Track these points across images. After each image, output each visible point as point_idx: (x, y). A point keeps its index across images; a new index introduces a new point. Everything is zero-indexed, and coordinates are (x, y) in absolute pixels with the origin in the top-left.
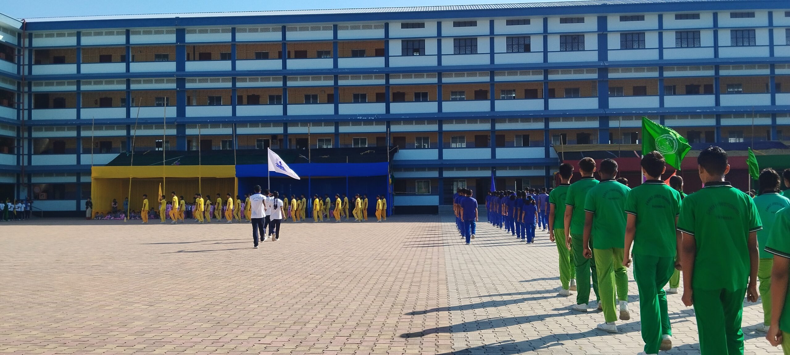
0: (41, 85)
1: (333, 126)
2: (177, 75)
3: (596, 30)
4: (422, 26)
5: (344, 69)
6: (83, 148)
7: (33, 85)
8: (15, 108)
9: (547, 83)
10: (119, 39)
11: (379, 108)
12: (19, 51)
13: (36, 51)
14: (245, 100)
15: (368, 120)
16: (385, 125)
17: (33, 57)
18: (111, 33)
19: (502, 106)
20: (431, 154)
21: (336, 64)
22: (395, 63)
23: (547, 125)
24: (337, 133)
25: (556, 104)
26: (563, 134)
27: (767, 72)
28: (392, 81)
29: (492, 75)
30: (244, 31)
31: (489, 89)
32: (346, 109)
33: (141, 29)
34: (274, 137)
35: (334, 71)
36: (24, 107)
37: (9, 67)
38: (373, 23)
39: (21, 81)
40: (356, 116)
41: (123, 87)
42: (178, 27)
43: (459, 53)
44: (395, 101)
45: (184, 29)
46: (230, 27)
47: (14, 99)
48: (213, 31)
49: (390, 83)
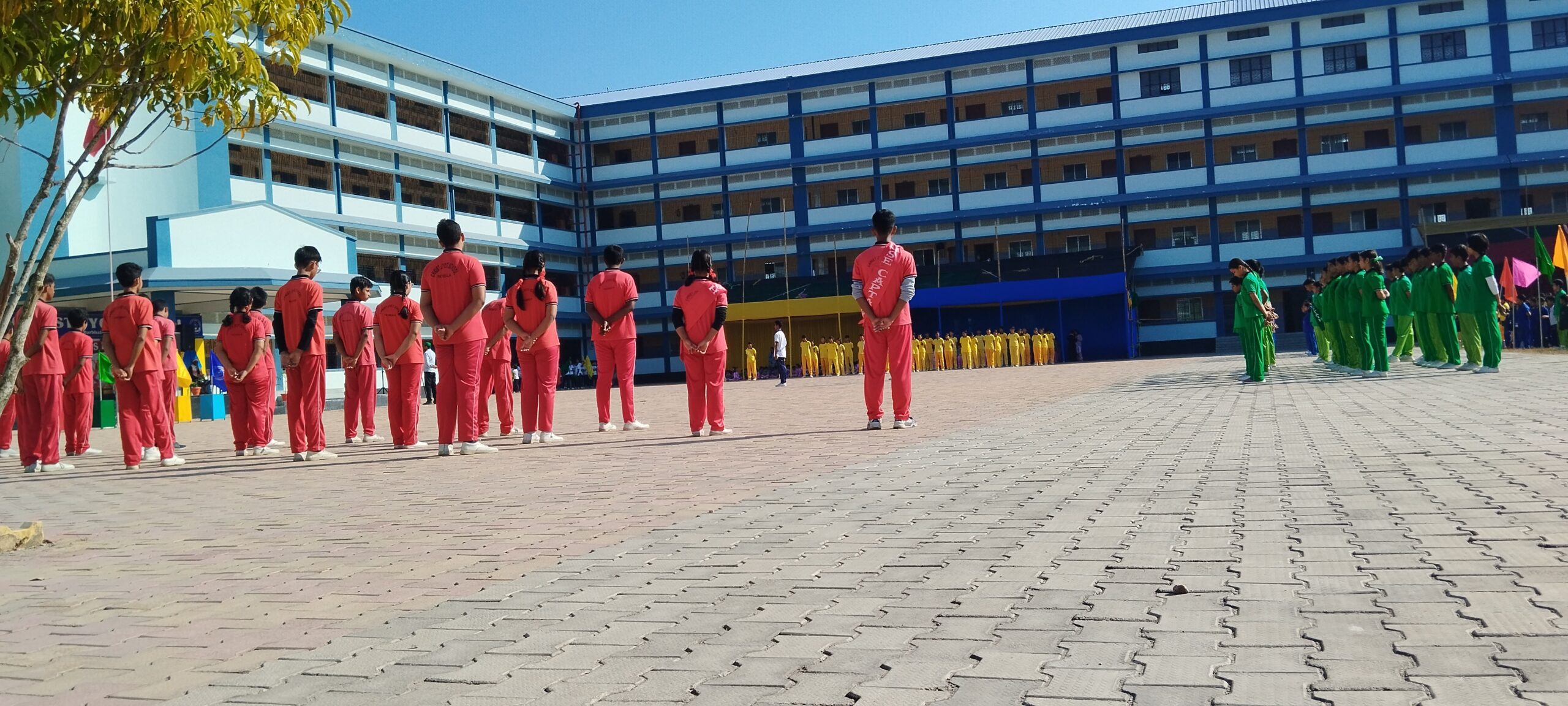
0: (605, 195)
1: (1033, 221)
2: (793, 164)
3: (1486, 20)
4: (1173, 45)
5: (1047, 129)
6: (668, 282)
7: (594, 195)
8: (574, 231)
9: (1401, 118)
11: (1107, 187)
12: (573, 148)
13: (595, 145)
14: (892, 191)
15: (1089, 206)
16: (1117, 212)
17: (592, 155)
19: (1322, 164)
20: (1199, 255)
21: (1032, 121)
22: (1128, 110)
23: (1402, 191)
24: (1040, 232)
25: (1418, 154)
26: (1438, 204)
28: (1127, 141)
29: (1301, 114)
30: (888, 85)
31: (1297, 137)
32: (1052, 192)
33: (739, 100)
34: (940, 245)
35: (1031, 134)
36: (585, 229)
37: (563, 173)
38: (1090, 50)
39: (579, 192)
40: (1069, 201)
41: (718, 188)
42: (790, 92)
43: (1241, 84)
44: (1134, 172)
45: (800, 93)
46: (866, 83)
47: (572, 217)
48: (841, 92)
49: (1124, 144)
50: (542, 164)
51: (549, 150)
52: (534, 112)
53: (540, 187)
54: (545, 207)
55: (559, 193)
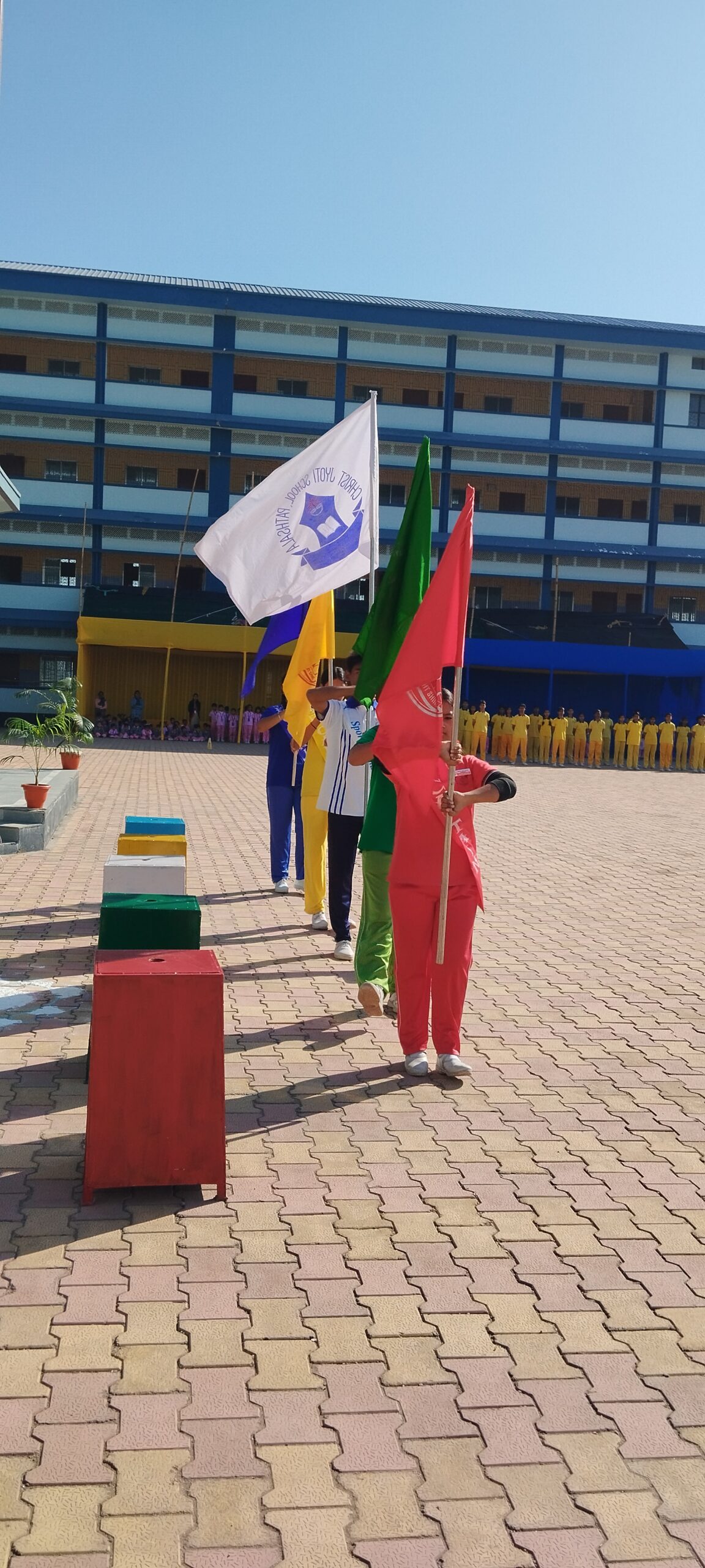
1: (539, 562)
10: (82, 324)
15: (614, 556)
16: (643, 568)
21: (555, 430)
22: (673, 440)
24: (541, 579)
28: (667, 478)
33: (133, 305)
35: (550, 446)
41: (88, 436)
42: (223, 311)
45: (236, 315)
46: (333, 323)
49: (662, 482)
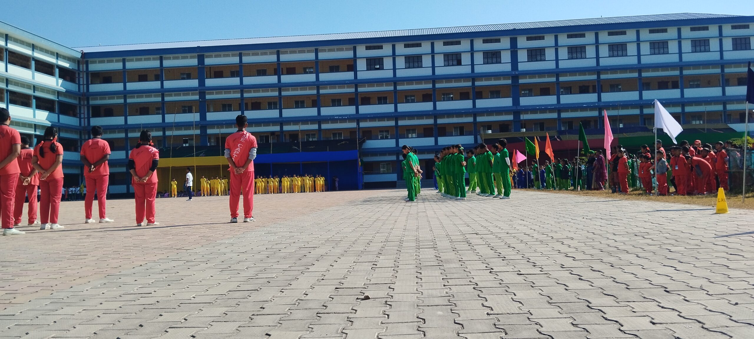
0: (96, 99)
1: (317, 124)
2: (200, 90)
3: (510, 48)
4: (381, 48)
5: (324, 81)
6: (130, 146)
7: (90, 99)
8: (77, 117)
9: (475, 88)
10: (154, 64)
11: (350, 110)
12: (79, 74)
13: (91, 74)
14: (250, 106)
15: (342, 119)
16: (355, 122)
17: (90, 78)
18: (149, 59)
19: (442, 106)
20: (390, 143)
21: (317, 77)
22: (361, 76)
23: (475, 119)
24: (320, 130)
25: (481, 103)
26: (488, 125)
27: (636, 75)
28: (360, 89)
29: (434, 83)
30: (248, 55)
31: (432, 93)
32: (326, 111)
33: (171, 56)
34: (273, 133)
35: (316, 83)
36: (84, 116)
37: (73, 87)
38: (344, 47)
39: (82, 97)
40: (333, 116)
41: (159, 99)
42: (199, 54)
43: (409, 68)
44: (363, 104)
45: (204, 55)
46: (238, 52)
47: (77, 110)
48: (225, 56)
49: (358, 91)
50: (61, 81)
51: (64, 74)
52: (57, 54)
53: (59, 93)
54: (61, 103)
55: (70, 97)
